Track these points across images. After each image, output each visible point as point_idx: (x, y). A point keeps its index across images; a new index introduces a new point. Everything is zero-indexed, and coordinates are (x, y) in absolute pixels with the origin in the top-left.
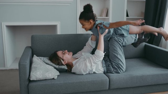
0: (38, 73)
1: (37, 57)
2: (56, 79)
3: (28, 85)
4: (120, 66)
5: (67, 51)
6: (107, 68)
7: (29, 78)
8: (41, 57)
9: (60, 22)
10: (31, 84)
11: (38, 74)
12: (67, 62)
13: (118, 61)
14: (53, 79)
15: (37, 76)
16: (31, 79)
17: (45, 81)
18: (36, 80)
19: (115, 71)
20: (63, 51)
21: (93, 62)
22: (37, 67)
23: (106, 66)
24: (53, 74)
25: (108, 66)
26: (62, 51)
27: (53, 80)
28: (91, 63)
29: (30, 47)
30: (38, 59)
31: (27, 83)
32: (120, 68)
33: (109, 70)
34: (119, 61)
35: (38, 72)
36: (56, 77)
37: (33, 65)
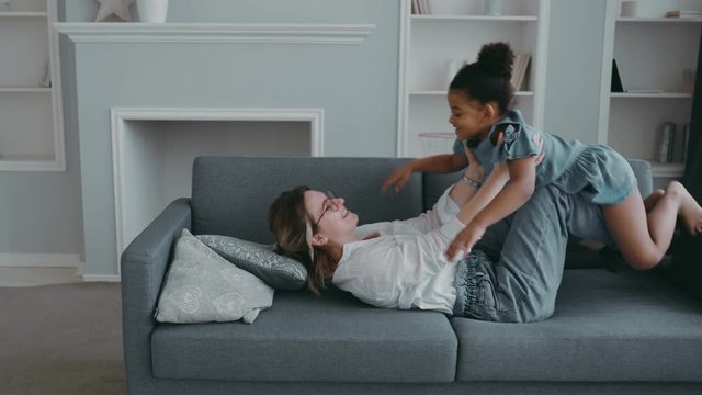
0: (187, 297)
1: (194, 238)
2: (252, 322)
3: (151, 333)
4: (531, 295)
5: (342, 200)
6: (472, 293)
7: (154, 312)
8: (207, 236)
9: (323, 111)
10: (159, 335)
11: (186, 300)
12: (325, 241)
13: (531, 272)
14: (241, 321)
15: (183, 309)
16: (160, 318)
17: (208, 327)
18: (176, 321)
19: (501, 306)
20: (330, 198)
21: (426, 261)
22: (184, 276)
23: (470, 286)
24: (243, 301)
25: (478, 285)
26: (326, 194)
27: (239, 326)
28: (419, 262)
29: (189, 202)
30: (195, 245)
31: (149, 328)
32: (524, 304)
33: (478, 302)
34: (535, 272)
35: (188, 295)
36: (251, 317)
37: (176, 268)
